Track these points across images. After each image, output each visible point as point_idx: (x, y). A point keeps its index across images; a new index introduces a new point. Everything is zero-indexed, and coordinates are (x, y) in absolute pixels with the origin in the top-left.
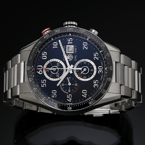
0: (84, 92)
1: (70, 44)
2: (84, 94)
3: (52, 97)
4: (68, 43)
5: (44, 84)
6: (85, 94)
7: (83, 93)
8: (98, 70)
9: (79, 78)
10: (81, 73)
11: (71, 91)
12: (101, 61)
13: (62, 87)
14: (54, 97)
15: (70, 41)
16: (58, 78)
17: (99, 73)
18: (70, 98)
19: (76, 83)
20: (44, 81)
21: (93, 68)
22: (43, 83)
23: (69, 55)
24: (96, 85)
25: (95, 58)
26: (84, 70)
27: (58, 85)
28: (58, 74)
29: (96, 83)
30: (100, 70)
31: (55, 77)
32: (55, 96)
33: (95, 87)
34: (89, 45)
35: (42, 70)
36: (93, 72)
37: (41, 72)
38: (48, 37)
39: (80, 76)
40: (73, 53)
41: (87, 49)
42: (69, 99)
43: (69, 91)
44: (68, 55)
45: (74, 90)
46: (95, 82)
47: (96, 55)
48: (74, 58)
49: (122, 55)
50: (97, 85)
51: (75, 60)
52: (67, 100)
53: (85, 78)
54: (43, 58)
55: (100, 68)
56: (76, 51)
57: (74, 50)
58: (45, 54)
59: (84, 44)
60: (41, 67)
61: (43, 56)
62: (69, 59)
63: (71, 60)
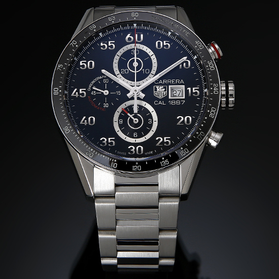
0: (92, 119)
1: (187, 91)
2: (87, 119)
3: (81, 62)
4: (189, 89)
5: (106, 45)
6: (87, 122)
7: (89, 118)
8: (136, 145)
9: (120, 109)
10: (129, 114)
11: (93, 97)
12: (154, 152)
13: (101, 80)
14: (81, 64)
15: (194, 91)
16: (120, 71)
17: (129, 147)
18: (79, 94)
19: (110, 105)
20: (111, 46)
21: (140, 136)
22: (108, 44)
23: (165, 91)
24: (105, 142)
25: (159, 139)
26: (134, 119)
27: (103, 71)
28: (127, 71)
29: (109, 141)
30: (135, 150)
31: (122, 65)
32: (83, 66)
33: (101, 139)
34: (185, 128)
35: (134, 42)
36: (131, 136)
37: (129, 39)
39: (123, 112)
40: (170, 98)
41: (179, 124)
42: (77, 93)
43: (93, 93)
44: (164, 89)
45: (96, 102)
46: (111, 140)
47: (165, 141)
48: (159, 100)
50: (106, 144)
51: (156, 103)
52: (76, 89)
53: (119, 122)
54: (159, 43)
55: (140, 148)
56: (172, 103)
57: (176, 100)
58: (167, 46)
59: (188, 119)
60: (139, 38)
61: (161, 42)
62: (156, 90)
63: (155, 94)
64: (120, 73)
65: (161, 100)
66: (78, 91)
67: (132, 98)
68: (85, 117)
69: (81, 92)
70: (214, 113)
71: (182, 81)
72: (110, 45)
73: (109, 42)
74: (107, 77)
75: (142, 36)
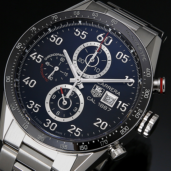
0: (33, 82)
1: (117, 103)
3: (53, 35)
4: (120, 102)
5: (79, 33)
6: (29, 82)
7: (32, 81)
8: (53, 121)
9: (59, 87)
10: (63, 95)
11: (45, 66)
12: (63, 134)
13: (59, 57)
14: (52, 37)
15: (123, 106)
16: (78, 59)
17: (47, 120)
18: (36, 58)
19: (54, 79)
20: (83, 36)
21: (61, 116)
22: (81, 33)
23: (101, 93)
24: (32, 105)
25: (73, 127)
26: (64, 101)
27: (65, 51)
28: (83, 61)
29: (35, 107)
30: (50, 125)
31: (82, 54)
32: (52, 39)
33: (30, 101)
34: (98, 130)
36: (54, 112)
37: (100, 38)
38: (146, 74)
39: (59, 90)
40: (101, 100)
41: (95, 124)
42: (35, 56)
43: (47, 63)
44: (101, 91)
45: (45, 72)
46: (37, 106)
47: (77, 131)
48: (92, 97)
50: (32, 107)
51: (89, 98)
52: (36, 53)
53: (52, 96)
54: (120, 54)
55: (54, 125)
56: (101, 106)
57: (105, 105)
58: (125, 60)
59: (105, 124)
60: (107, 42)
61: (122, 54)
62: (95, 88)
63: (92, 91)
65: (94, 98)
66: (37, 55)
67: (72, 84)
68: (29, 78)
69: (38, 57)
70: (125, 131)
71: (119, 93)
72: (83, 34)
73: (84, 32)
74: (65, 58)
75: (111, 40)
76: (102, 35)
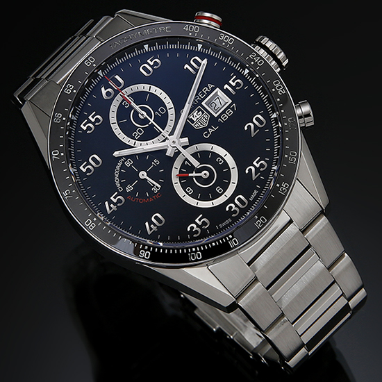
0: (156, 218)
1: (226, 92)
2: (151, 223)
3: (81, 168)
4: (226, 86)
5: (90, 125)
6: (155, 225)
7: (153, 219)
8: (231, 200)
9: (175, 179)
10: (190, 175)
11: (133, 192)
12: (257, 189)
13: (123, 166)
14: (84, 170)
15: (234, 84)
16: (133, 138)
17: (227, 209)
18: (115, 204)
19: (160, 184)
20: (97, 120)
21: (225, 187)
22: (90, 122)
23: (203, 113)
24: (195, 228)
25: (250, 170)
26: (202, 174)
27: (116, 154)
28: (140, 131)
29: (200, 223)
30: (236, 205)
31: (128, 129)
32: (88, 170)
33: (189, 229)
34: (265, 132)
35: (117, 92)
36: (217, 196)
37: (108, 94)
38: (193, 33)
39: (181, 179)
40: (216, 115)
41: (253, 134)
42: (112, 205)
43: (129, 188)
44: (200, 112)
45: (142, 195)
46: (200, 220)
47: (258, 166)
48: (206, 129)
49: (323, 220)
50: (198, 229)
51: (206, 135)
52: (106, 203)
53: (188, 193)
54: (145, 68)
55: (239, 200)
56: (224, 118)
57: (224, 112)
58: (156, 63)
59: (258, 119)
60: (118, 84)
61: (146, 65)
62: (193, 122)
63: (196, 126)
64: (135, 139)
65: (209, 126)
66: (110, 202)
67: (178, 153)
68: (147, 224)
69: (115, 201)
70: (281, 87)
71: (210, 86)
72: (93, 120)
73: (90, 117)
74: (127, 157)
75: (117, 77)
76: (103, 89)
